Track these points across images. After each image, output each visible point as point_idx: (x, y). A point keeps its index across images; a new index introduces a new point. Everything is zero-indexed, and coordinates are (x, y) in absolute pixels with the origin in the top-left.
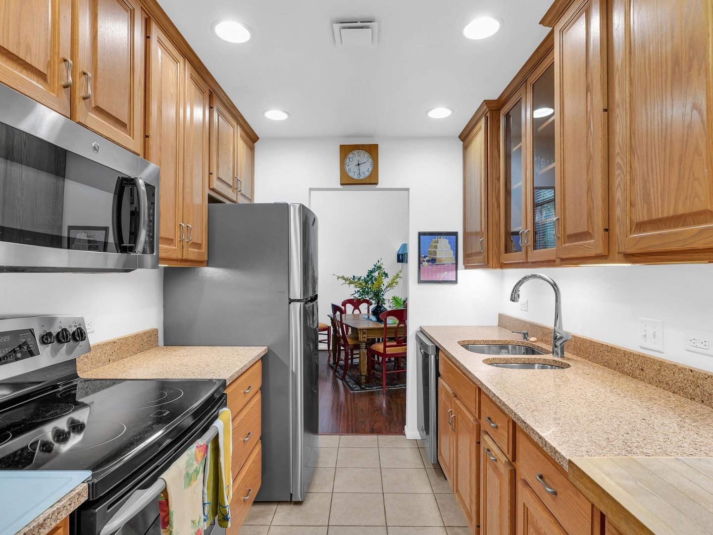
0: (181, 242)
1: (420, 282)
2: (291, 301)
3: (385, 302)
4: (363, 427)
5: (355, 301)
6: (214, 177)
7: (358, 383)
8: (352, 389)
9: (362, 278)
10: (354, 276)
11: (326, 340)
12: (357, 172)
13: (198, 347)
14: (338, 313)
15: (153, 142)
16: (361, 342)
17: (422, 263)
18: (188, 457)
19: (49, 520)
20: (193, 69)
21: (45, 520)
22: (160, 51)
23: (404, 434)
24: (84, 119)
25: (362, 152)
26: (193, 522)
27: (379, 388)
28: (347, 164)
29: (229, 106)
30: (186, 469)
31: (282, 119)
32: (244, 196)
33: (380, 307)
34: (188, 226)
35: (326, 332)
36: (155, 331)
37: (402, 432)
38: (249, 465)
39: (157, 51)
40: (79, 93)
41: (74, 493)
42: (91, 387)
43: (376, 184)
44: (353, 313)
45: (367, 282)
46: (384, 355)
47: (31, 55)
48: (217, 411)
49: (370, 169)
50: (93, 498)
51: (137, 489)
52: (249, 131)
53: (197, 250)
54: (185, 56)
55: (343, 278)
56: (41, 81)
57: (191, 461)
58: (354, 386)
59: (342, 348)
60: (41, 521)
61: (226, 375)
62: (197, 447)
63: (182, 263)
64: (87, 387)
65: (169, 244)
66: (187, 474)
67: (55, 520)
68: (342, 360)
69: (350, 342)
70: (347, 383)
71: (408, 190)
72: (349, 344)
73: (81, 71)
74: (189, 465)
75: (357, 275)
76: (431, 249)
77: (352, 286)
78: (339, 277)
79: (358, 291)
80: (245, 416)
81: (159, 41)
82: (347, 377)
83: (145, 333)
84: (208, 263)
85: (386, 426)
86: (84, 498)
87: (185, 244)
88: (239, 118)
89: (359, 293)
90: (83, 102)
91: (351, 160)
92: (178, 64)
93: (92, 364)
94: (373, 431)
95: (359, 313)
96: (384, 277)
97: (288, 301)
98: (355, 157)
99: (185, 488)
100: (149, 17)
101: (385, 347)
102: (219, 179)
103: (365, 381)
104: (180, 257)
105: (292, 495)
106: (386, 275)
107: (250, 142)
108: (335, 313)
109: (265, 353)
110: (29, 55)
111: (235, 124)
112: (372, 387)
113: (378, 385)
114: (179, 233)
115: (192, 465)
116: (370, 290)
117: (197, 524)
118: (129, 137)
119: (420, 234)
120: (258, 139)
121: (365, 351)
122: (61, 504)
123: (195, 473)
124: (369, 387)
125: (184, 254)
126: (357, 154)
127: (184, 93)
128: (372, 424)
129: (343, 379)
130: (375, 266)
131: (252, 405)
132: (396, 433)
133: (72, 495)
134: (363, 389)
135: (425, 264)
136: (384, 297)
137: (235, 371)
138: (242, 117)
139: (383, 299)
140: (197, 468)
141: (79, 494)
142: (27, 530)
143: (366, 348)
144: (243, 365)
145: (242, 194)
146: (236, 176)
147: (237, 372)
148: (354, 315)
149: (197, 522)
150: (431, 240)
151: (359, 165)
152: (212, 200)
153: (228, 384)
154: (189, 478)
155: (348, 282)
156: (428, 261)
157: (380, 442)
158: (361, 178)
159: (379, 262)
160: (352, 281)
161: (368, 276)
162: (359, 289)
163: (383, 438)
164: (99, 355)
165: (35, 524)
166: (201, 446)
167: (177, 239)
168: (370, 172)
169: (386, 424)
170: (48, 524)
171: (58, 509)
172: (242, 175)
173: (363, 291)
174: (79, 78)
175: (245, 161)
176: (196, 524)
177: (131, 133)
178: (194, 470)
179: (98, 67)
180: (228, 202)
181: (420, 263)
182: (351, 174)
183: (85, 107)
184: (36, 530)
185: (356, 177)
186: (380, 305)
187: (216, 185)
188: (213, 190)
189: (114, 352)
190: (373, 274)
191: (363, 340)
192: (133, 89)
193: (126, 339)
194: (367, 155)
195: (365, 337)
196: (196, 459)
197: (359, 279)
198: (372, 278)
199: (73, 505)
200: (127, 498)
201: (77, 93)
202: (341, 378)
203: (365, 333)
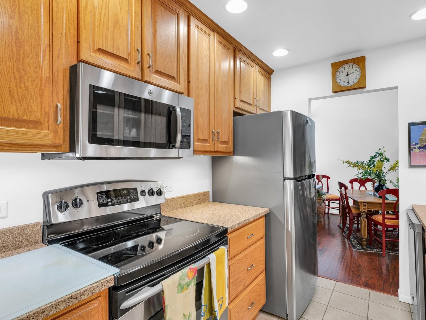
0: (213, 141)
1: (411, 166)
2: (285, 179)
3: (386, 182)
4: (358, 280)
5: (358, 180)
6: (238, 100)
7: (360, 243)
8: (355, 247)
9: (365, 162)
10: (357, 161)
11: (338, 207)
12: (346, 81)
13: (229, 204)
14: (343, 188)
15: (193, 85)
16: (362, 213)
17: (413, 150)
18: (181, 274)
19: (87, 292)
20: (220, 37)
21: (84, 291)
22: (196, 31)
23: (397, 296)
24: (149, 78)
25: (351, 65)
26: (185, 315)
27: (379, 251)
28: (338, 76)
29: (248, 55)
30: (179, 281)
31: (285, 55)
32: (263, 110)
33: (383, 186)
34: (217, 132)
35: (338, 202)
36: (208, 193)
37: (395, 293)
38: (253, 286)
39: (195, 32)
40: (146, 66)
41: (105, 280)
42: (170, 220)
43: (365, 87)
44: (359, 189)
45: (369, 166)
46: (383, 224)
47: (119, 51)
48: (218, 247)
49: (358, 77)
50: (117, 285)
51: (147, 286)
52: (265, 68)
53: (225, 146)
54: (214, 30)
55: (348, 162)
56: (126, 63)
57: (183, 277)
58: (357, 245)
59: (348, 215)
60: (82, 291)
61: (229, 225)
62: (190, 269)
63: (215, 154)
64: (167, 220)
65: (205, 143)
66: (180, 285)
67: (92, 293)
68: (347, 224)
69: (353, 211)
70: (351, 242)
71: (396, 88)
72: (353, 212)
73: (147, 53)
74: (181, 279)
75: (360, 160)
76: (422, 137)
77: (356, 168)
78: (344, 162)
79: (362, 173)
80: (248, 253)
81: (196, 26)
82: (351, 237)
83: (201, 193)
84: (234, 153)
85: (380, 284)
86: (111, 284)
87: (216, 142)
88: (257, 61)
89: (362, 174)
90: (148, 70)
91: (341, 72)
92: (210, 36)
93: (170, 208)
94: (366, 285)
95: (365, 189)
96: (385, 162)
97: (282, 178)
98: (344, 71)
99: (177, 293)
100: (190, 14)
101: (384, 218)
102: (242, 101)
103: (366, 243)
104: (213, 150)
105: (287, 315)
106: (388, 160)
107: (267, 75)
108: (341, 188)
109: (267, 213)
110: (118, 51)
111: (254, 65)
112: (373, 249)
113: (378, 248)
114: (211, 136)
115: (184, 279)
116: (372, 172)
117: (188, 318)
118: (177, 84)
119: (410, 125)
120: (273, 71)
121: (366, 220)
122: (96, 284)
123: (187, 285)
124: (371, 248)
125: (215, 148)
126: (346, 67)
127: (214, 53)
128: (367, 279)
129: (348, 238)
130: (377, 153)
131: (256, 246)
132: (389, 292)
133: (103, 281)
134: (365, 249)
135: (417, 150)
136: (386, 178)
137: (237, 223)
138: (259, 59)
139: (384, 179)
140: (188, 282)
141: (108, 281)
142: (73, 294)
143: (367, 217)
144: (245, 219)
145: (260, 109)
146: (255, 97)
147: (239, 224)
148: (361, 191)
149: (187, 316)
150: (423, 128)
151: (348, 75)
152: (236, 114)
153: (229, 231)
154: (182, 288)
155: (352, 166)
156: (420, 148)
157: (371, 296)
158: (350, 85)
159: (380, 149)
160: (356, 165)
161: (370, 161)
162: (362, 171)
163: (374, 293)
164: (174, 203)
165: (78, 292)
166: (193, 269)
167: (211, 139)
168: (358, 79)
169: (381, 283)
170: (87, 294)
171: (93, 287)
172: (261, 96)
173: (365, 173)
174: (146, 57)
175: (263, 87)
176: (186, 317)
177: (178, 82)
178: (186, 283)
179: (157, 49)
180: (248, 114)
181: (410, 150)
182: (341, 84)
183: (149, 72)
184: (79, 295)
185: (345, 85)
186: (381, 184)
187: (239, 104)
188: (237, 108)
189: (183, 202)
190: (374, 159)
191: (364, 210)
192: (179, 57)
193: (190, 196)
194: (355, 66)
195: (365, 209)
196: (188, 277)
197: (362, 163)
198: (373, 163)
199: (103, 286)
200: (140, 290)
201: (145, 65)
202: (347, 237)
203: (365, 206)
